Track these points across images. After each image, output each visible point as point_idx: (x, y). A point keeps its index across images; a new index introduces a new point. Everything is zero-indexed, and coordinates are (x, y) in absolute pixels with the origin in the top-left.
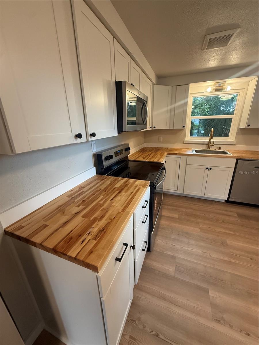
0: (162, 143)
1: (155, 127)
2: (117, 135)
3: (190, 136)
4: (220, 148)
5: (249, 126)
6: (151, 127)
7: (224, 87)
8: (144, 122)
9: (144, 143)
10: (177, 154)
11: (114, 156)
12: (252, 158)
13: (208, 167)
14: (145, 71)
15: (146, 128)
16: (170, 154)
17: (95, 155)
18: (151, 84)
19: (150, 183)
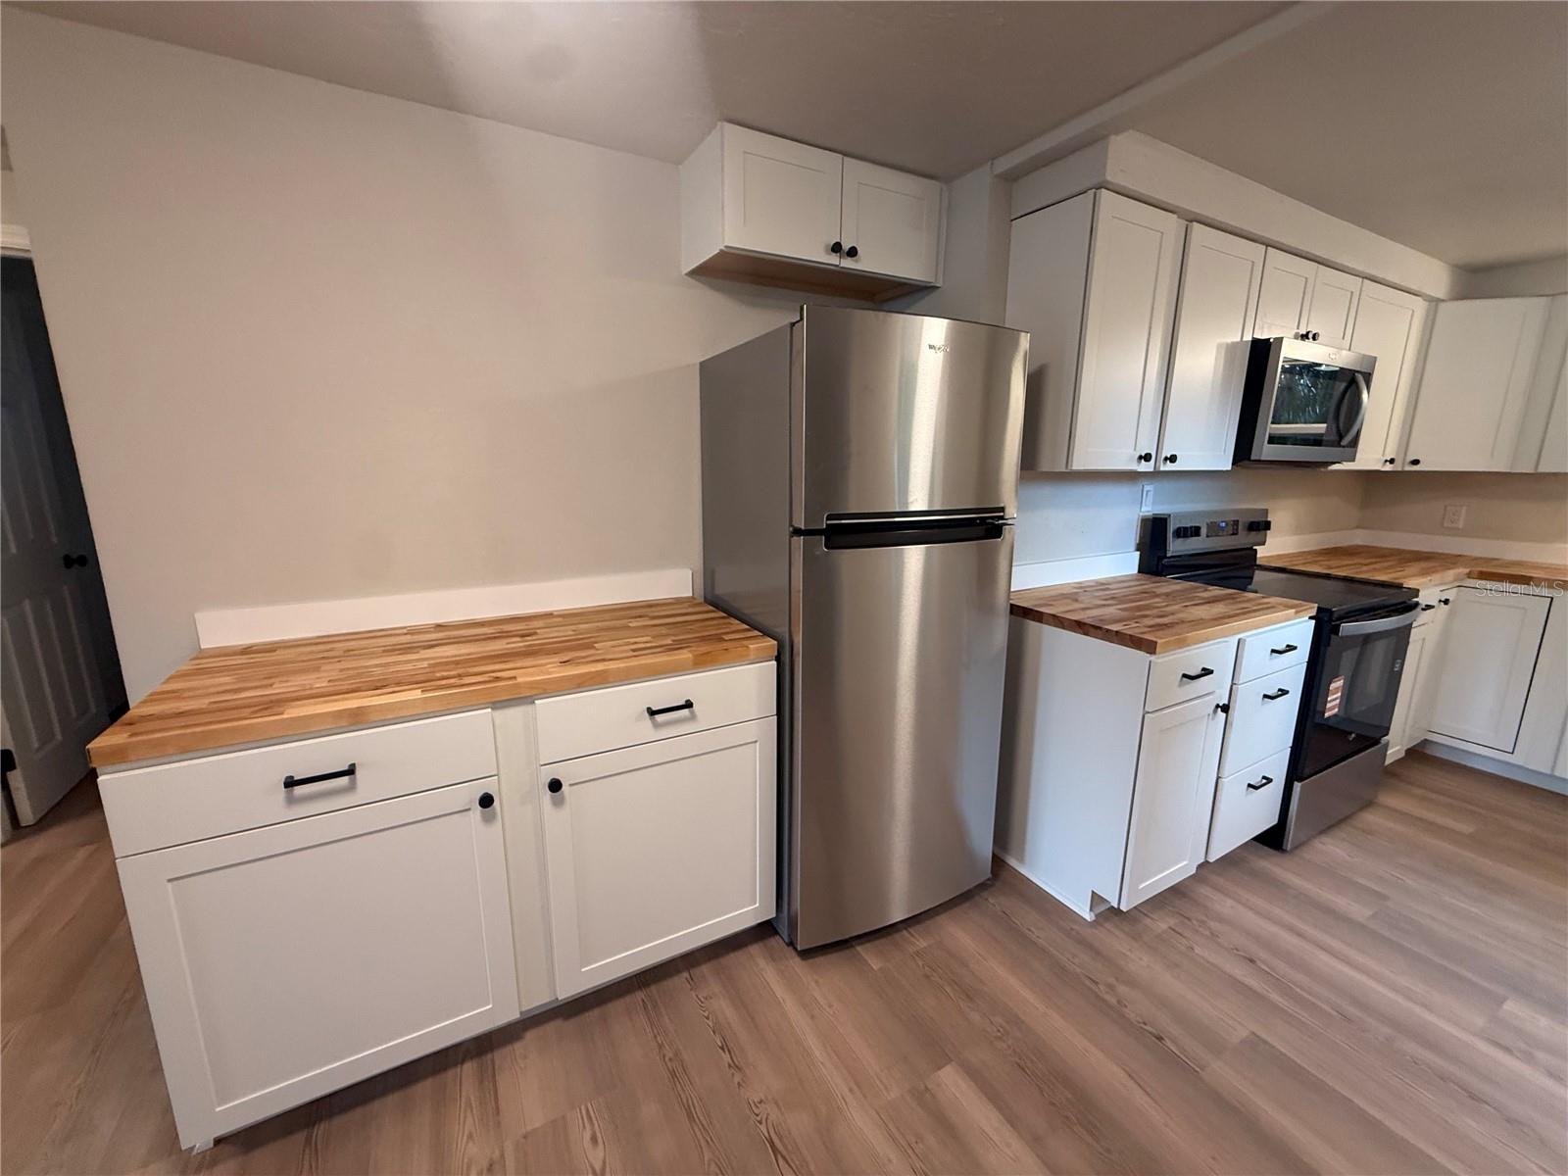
0: (1455, 532)
1: (1415, 462)
2: (1229, 468)
6: (1392, 461)
8: (1341, 437)
9: (1358, 527)
10: (1531, 578)
11: (1204, 531)
14: (1380, 275)
15: (1353, 460)
16: (1484, 576)
17: (1145, 521)
18: (1419, 306)
19: (1319, 609)
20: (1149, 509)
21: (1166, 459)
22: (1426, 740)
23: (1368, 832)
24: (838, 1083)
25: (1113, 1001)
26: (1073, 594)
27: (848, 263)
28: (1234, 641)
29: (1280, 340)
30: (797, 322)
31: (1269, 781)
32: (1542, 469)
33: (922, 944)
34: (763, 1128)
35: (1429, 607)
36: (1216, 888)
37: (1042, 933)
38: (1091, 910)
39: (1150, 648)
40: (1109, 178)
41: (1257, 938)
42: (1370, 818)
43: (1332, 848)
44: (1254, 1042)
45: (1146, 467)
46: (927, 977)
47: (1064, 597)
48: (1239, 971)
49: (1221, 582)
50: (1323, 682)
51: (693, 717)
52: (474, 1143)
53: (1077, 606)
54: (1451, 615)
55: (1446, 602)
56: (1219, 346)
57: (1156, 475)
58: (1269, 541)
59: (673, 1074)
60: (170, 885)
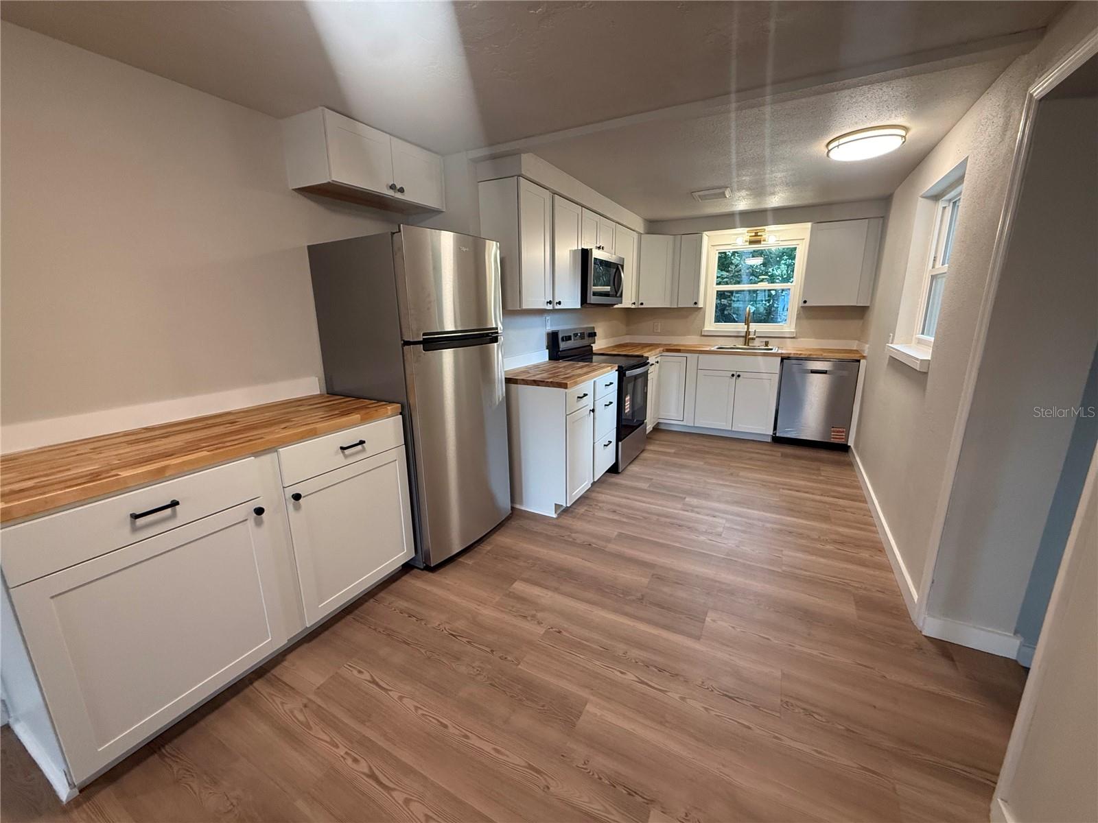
0: (659, 334)
1: (642, 304)
2: (579, 307)
3: (715, 322)
4: (767, 343)
5: (805, 302)
6: (634, 303)
7: (764, 236)
8: (617, 293)
9: (627, 334)
10: (680, 350)
11: (572, 338)
12: (811, 355)
13: (734, 373)
14: (622, 222)
15: (621, 303)
16: (668, 350)
17: (548, 334)
18: (635, 235)
19: (619, 367)
20: (550, 329)
21: (557, 303)
22: (658, 423)
23: (645, 460)
24: (472, 606)
25: (571, 540)
26: (526, 371)
27: (398, 195)
28: (593, 381)
29: (591, 249)
30: (397, 232)
31: (610, 442)
32: (679, 306)
33: (489, 548)
34: (445, 632)
35: (652, 364)
36: (598, 492)
37: (538, 528)
38: (556, 512)
39: (564, 386)
40: (523, 173)
41: (614, 504)
42: (645, 455)
43: (634, 468)
44: (620, 535)
45: (550, 307)
46: (496, 558)
47: (523, 372)
48: (611, 516)
49: (583, 360)
50: (623, 397)
51: (364, 450)
52: (286, 704)
53: (530, 375)
54: (660, 367)
55: (657, 362)
56: (570, 251)
57: (554, 311)
58: (596, 342)
59: (389, 635)
60: (52, 600)
